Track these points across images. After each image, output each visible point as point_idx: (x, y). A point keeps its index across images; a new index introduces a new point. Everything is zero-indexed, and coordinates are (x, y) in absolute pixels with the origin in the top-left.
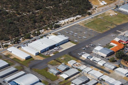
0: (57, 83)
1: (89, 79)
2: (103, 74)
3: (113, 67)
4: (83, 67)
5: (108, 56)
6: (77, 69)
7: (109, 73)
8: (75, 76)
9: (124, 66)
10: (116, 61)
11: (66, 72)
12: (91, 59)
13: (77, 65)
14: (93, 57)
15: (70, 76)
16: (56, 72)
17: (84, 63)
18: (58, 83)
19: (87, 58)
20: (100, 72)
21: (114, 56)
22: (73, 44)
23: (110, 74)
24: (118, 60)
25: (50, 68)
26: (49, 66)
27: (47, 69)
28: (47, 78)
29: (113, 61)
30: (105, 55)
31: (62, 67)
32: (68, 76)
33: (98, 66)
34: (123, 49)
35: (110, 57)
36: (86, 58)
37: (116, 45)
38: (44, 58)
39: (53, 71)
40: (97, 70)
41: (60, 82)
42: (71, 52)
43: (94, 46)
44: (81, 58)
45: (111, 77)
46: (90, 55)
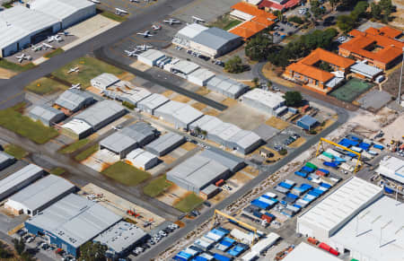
0: (52, 152)
1: (156, 131)
2: (202, 114)
3: (235, 89)
4: (138, 95)
5: (221, 53)
6: (121, 101)
7: (221, 107)
8: (113, 126)
9: (271, 83)
10: (246, 68)
11: (84, 114)
12: (167, 68)
13: (119, 90)
14: (173, 61)
15: (94, 124)
16: (49, 115)
17: (144, 81)
18: (58, 151)
19: (155, 64)
20: (194, 106)
21: (241, 54)
22: (111, 21)
23: (224, 112)
24: (253, 64)
25: (31, 104)
26: (31, 97)
27: (22, 107)
28: (20, 136)
29: (238, 69)
30: (211, 52)
31: (70, 99)
32: (90, 127)
33: (188, 88)
34: (272, 27)
35: (227, 58)
36: (151, 64)
37: (248, 17)
38: (15, 74)
39: (40, 112)
40: (185, 102)
41: (62, 145)
42: (102, 48)
43: (179, 24)
44: (133, 65)
45: (227, 120)
46: (162, 55)
